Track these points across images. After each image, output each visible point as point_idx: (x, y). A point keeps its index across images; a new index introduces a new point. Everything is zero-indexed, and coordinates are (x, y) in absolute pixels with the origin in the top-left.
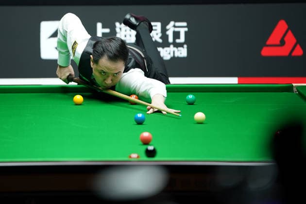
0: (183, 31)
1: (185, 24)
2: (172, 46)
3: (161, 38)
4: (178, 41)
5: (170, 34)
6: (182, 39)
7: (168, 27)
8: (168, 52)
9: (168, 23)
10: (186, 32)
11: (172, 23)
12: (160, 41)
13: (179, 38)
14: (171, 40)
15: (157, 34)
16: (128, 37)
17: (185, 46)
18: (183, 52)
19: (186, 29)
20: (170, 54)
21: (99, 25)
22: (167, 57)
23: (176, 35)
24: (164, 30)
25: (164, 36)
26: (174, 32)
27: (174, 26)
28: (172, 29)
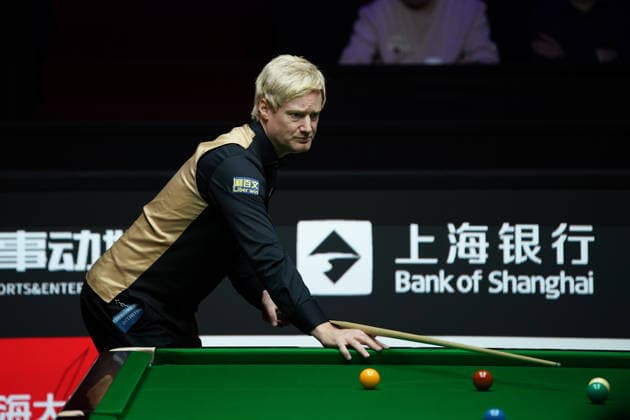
0: (584, 242)
1: (589, 228)
2: (563, 273)
3: (538, 255)
4: (575, 262)
5: (559, 246)
6: (584, 259)
7: (554, 234)
8: (556, 284)
9: (556, 227)
10: (590, 243)
11: (563, 227)
12: (539, 261)
13: (578, 257)
14: (560, 260)
15: (532, 248)
16: (473, 252)
17: (591, 273)
18: (587, 285)
19: (592, 239)
20: (558, 288)
21: (414, 228)
22: (553, 294)
23: (572, 250)
24: (546, 240)
25: (547, 252)
26: (566, 244)
27: (567, 232)
28: (563, 238)
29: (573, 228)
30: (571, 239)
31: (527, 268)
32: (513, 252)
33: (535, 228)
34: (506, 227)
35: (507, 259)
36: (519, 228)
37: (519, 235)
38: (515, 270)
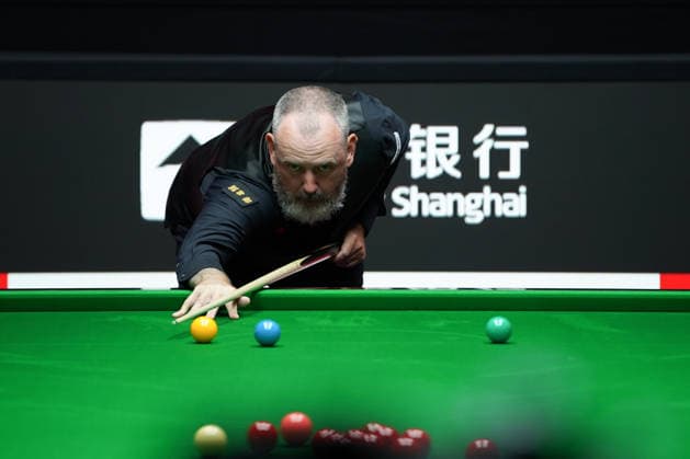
1: (522, 131)
2: (487, 189)
3: (457, 167)
4: (502, 175)
5: (483, 155)
6: (514, 171)
7: (477, 139)
8: (478, 204)
9: (478, 130)
11: (488, 129)
13: (507, 168)
14: (484, 172)
15: (449, 157)
17: (523, 189)
18: (515, 205)
19: (525, 145)
20: (481, 208)
22: (473, 217)
24: (467, 147)
25: (468, 163)
26: (493, 152)
27: (494, 136)
28: (489, 144)
29: (501, 131)
30: (500, 145)
31: (443, 184)
32: (424, 163)
33: (453, 131)
34: (415, 130)
35: (417, 172)
36: (432, 130)
37: (433, 141)
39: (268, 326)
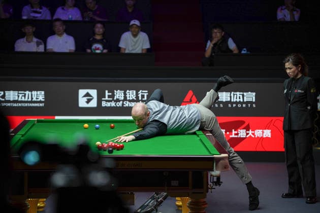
0: (146, 95)
1: (147, 91)
4: (143, 99)
5: (140, 96)
7: (139, 93)
9: (139, 91)
10: (147, 96)
11: (141, 91)
12: (135, 99)
13: (144, 98)
14: (140, 99)
15: (134, 96)
16: (120, 97)
21: (107, 91)
23: (143, 96)
24: (137, 94)
25: (137, 97)
26: (142, 95)
27: (142, 92)
28: (141, 94)
29: (143, 91)
30: (143, 94)
31: (133, 101)
32: (129, 97)
33: (135, 91)
34: (128, 91)
35: (128, 99)
36: (131, 91)
37: (131, 93)
38: (130, 101)
39: (97, 126)
